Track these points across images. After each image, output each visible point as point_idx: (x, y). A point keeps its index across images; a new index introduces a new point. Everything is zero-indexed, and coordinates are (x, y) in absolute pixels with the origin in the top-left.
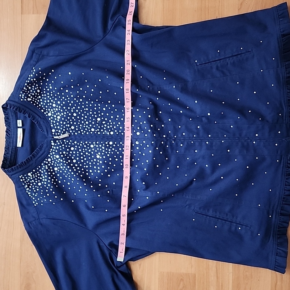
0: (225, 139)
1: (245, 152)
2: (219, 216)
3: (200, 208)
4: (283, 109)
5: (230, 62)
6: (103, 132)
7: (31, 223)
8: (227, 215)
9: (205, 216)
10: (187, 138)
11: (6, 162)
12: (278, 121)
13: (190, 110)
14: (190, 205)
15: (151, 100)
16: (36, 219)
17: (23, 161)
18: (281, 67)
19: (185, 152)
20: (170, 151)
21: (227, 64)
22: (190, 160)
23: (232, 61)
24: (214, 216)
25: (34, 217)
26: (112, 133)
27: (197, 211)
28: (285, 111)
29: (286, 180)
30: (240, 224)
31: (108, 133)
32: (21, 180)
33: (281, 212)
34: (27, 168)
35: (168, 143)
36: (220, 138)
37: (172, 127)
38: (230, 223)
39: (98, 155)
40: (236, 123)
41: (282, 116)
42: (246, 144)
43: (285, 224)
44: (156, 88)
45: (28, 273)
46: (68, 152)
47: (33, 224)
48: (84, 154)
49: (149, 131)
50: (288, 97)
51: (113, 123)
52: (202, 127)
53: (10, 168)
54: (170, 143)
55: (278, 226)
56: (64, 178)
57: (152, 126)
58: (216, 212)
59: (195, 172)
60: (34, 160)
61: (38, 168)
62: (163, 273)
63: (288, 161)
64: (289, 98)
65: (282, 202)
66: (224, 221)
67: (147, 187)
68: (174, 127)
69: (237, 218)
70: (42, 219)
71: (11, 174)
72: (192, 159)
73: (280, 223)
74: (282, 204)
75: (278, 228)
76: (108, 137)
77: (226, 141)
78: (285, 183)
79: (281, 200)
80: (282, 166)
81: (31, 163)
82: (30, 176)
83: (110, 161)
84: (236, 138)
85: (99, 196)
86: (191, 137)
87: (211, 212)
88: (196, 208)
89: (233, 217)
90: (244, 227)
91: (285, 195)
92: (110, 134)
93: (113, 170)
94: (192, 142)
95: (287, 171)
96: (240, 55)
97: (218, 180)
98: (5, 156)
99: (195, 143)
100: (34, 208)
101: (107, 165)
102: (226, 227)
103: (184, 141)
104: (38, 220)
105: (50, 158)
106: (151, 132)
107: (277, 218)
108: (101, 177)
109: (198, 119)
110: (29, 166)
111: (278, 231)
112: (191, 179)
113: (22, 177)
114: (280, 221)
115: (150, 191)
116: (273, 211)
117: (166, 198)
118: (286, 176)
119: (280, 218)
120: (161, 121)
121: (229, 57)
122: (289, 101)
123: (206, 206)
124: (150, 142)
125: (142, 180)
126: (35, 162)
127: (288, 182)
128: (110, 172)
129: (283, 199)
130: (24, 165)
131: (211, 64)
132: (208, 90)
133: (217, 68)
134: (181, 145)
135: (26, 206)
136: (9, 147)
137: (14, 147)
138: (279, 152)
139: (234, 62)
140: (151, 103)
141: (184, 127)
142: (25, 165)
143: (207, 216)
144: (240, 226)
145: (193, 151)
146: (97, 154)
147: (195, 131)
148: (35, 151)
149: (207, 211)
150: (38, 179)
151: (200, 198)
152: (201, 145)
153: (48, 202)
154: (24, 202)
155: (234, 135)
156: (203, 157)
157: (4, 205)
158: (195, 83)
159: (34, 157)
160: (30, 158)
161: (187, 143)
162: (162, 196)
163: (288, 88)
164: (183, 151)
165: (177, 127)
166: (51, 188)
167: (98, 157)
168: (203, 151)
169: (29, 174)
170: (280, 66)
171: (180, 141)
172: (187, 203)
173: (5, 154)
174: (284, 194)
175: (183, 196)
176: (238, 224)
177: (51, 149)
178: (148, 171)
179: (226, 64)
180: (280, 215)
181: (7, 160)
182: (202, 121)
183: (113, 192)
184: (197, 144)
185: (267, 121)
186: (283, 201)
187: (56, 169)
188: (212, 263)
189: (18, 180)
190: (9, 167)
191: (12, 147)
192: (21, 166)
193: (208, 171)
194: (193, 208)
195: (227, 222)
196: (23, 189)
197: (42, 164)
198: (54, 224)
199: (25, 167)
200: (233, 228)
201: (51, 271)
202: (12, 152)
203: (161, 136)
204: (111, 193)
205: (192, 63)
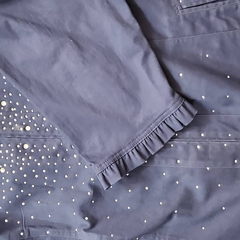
0: (229, 141)
6: (11, 126)
19: (159, 163)
26: (28, 128)
31: (21, 129)
36: (220, 139)
39: (3, 167)
51: (30, 112)
59: (175, 197)
72: (170, 175)
76: (20, 135)
77: (232, 144)
83: (25, 179)
92: (24, 129)
93: (30, 195)
94: (172, 145)
99: (176, 147)
101: (20, 186)
108: (8, 207)
112: (169, 211)
115: (97, 232)
125: (84, 212)
128: (24, 198)
131: (207, 7)
132: (201, 54)
133: (218, 14)
156: (192, 172)
158: (178, 41)
167: (3, 170)
168: (192, 163)
178: (94, 197)
179: (234, 7)
183: (31, 233)
184: (180, 148)
204: (26, 235)
205: (173, 5)
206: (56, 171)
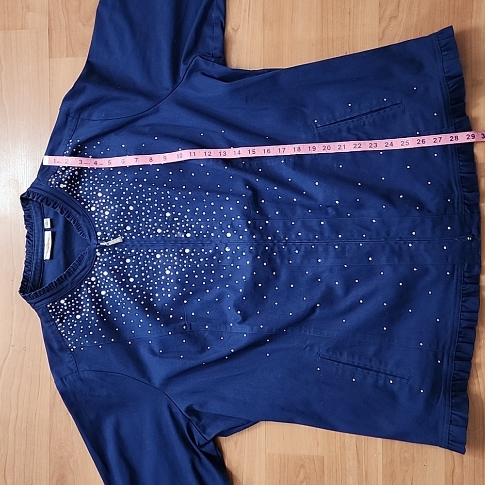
0: (364, 241)
1: (396, 259)
2: (359, 363)
3: (328, 351)
4: (454, 192)
5: (369, 121)
6: (175, 234)
7: (65, 378)
8: (371, 361)
9: (336, 363)
10: (305, 240)
11: (27, 283)
12: (445, 210)
13: (308, 196)
14: (312, 346)
15: (247, 183)
16: (74, 372)
17: (53, 281)
18: (448, 127)
19: (302, 262)
20: (278, 261)
21: (364, 124)
22: (310, 274)
23: (371, 120)
24: (350, 363)
25: (71, 369)
26: (188, 235)
27: (323, 355)
28: (457, 195)
29: (463, 304)
30: (392, 375)
31: (183, 236)
32: (50, 311)
33: (456, 354)
34: (59, 291)
35: (276, 249)
36: (355, 239)
37: (281, 224)
38: (375, 373)
39: (168, 269)
40: (380, 215)
41: (451, 202)
42: (397, 247)
43: (463, 374)
44: (255, 164)
45: (62, 457)
46: (121, 265)
47: (69, 379)
48: (147, 268)
49: (246, 230)
50: (461, 173)
51: (190, 220)
52: (328, 222)
53: (33, 293)
54: (279, 248)
55: (453, 378)
56: (116, 307)
57: (249, 222)
58: (353, 356)
59: (318, 293)
60: (70, 279)
61: (77, 291)
62: (272, 455)
63: (465, 273)
64: (462, 175)
65: (457, 338)
66: (366, 371)
67: (245, 318)
68: (285, 224)
69: (386, 365)
70: (82, 371)
71: (35, 302)
72: (313, 273)
73: (455, 372)
74: (458, 342)
75: (453, 381)
76: (183, 241)
77: (366, 244)
78: (462, 309)
79: (456, 336)
80: (455, 280)
81: (64, 284)
82: (63, 305)
83: (187, 279)
84: (380, 239)
85: (170, 333)
86: (312, 238)
87: (346, 356)
88: (321, 351)
89: (381, 363)
90: (398, 379)
91: (461, 327)
92: (185, 236)
93: (191, 293)
94: (313, 247)
95: (464, 289)
96: (384, 110)
97: (354, 306)
98: (25, 274)
99: (317, 248)
100: (70, 354)
101: (182, 285)
102: (370, 380)
103: (301, 244)
104: (77, 372)
105: (94, 275)
106: (249, 232)
107: (450, 364)
108: (172, 304)
109: (321, 210)
110: (63, 288)
111: (452, 386)
112: (312, 304)
113: (51, 306)
114: (454, 369)
115: (249, 325)
116: (443, 354)
117: (274, 336)
118: (463, 297)
119: (455, 364)
120: (264, 215)
121: (366, 114)
122: (462, 180)
123: (337, 347)
124: (248, 247)
125: (237, 307)
126: (72, 283)
127: (465, 307)
128: (186, 296)
129: (459, 333)
130: (54, 288)
131: (339, 125)
132: (336, 166)
133: (349, 131)
134: (297, 252)
135: (57, 352)
136: (31, 261)
137: (39, 261)
138: (450, 259)
139: (374, 122)
140: (247, 187)
141: (299, 223)
142: (56, 287)
143: (340, 362)
144: (392, 377)
145: (314, 260)
146: (166, 269)
147: (317, 228)
148: (71, 265)
149: (338, 355)
150: (76, 309)
151: (328, 334)
152: (326, 250)
153: (91, 344)
154: (56, 346)
155: (378, 234)
156: (331, 270)
157: (25, 350)
159: (70, 275)
160: (63, 277)
161: (305, 248)
162: (268, 331)
163: (460, 159)
164: (298, 260)
165: (289, 224)
166: (97, 323)
167: (168, 272)
168: (330, 261)
169: (62, 302)
170: (446, 126)
171: (294, 245)
172: (308, 342)
173: (25, 272)
174: (460, 325)
175: (300, 331)
176: (389, 375)
177: (95, 262)
178: (245, 294)
179: (362, 124)
180: (455, 360)
181: (28, 280)
182: (327, 213)
183: (192, 327)
184: (321, 249)
185: (429, 212)
186: (459, 337)
187: (103, 293)
188: (350, 439)
189: (44, 310)
190: (32, 291)
191: (36, 260)
192: (49, 288)
193: (339, 291)
194: (316, 350)
195: (371, 372)
196: (53, 324)
197: (83, 286)
198: (101, 379)
199: (55, 291)
200: (381, 382)
201: (98, 454)
202: (35, 269)
203: (265, 238)
204: (189, 328)
205: (309, 124)
206: (213, 272)
